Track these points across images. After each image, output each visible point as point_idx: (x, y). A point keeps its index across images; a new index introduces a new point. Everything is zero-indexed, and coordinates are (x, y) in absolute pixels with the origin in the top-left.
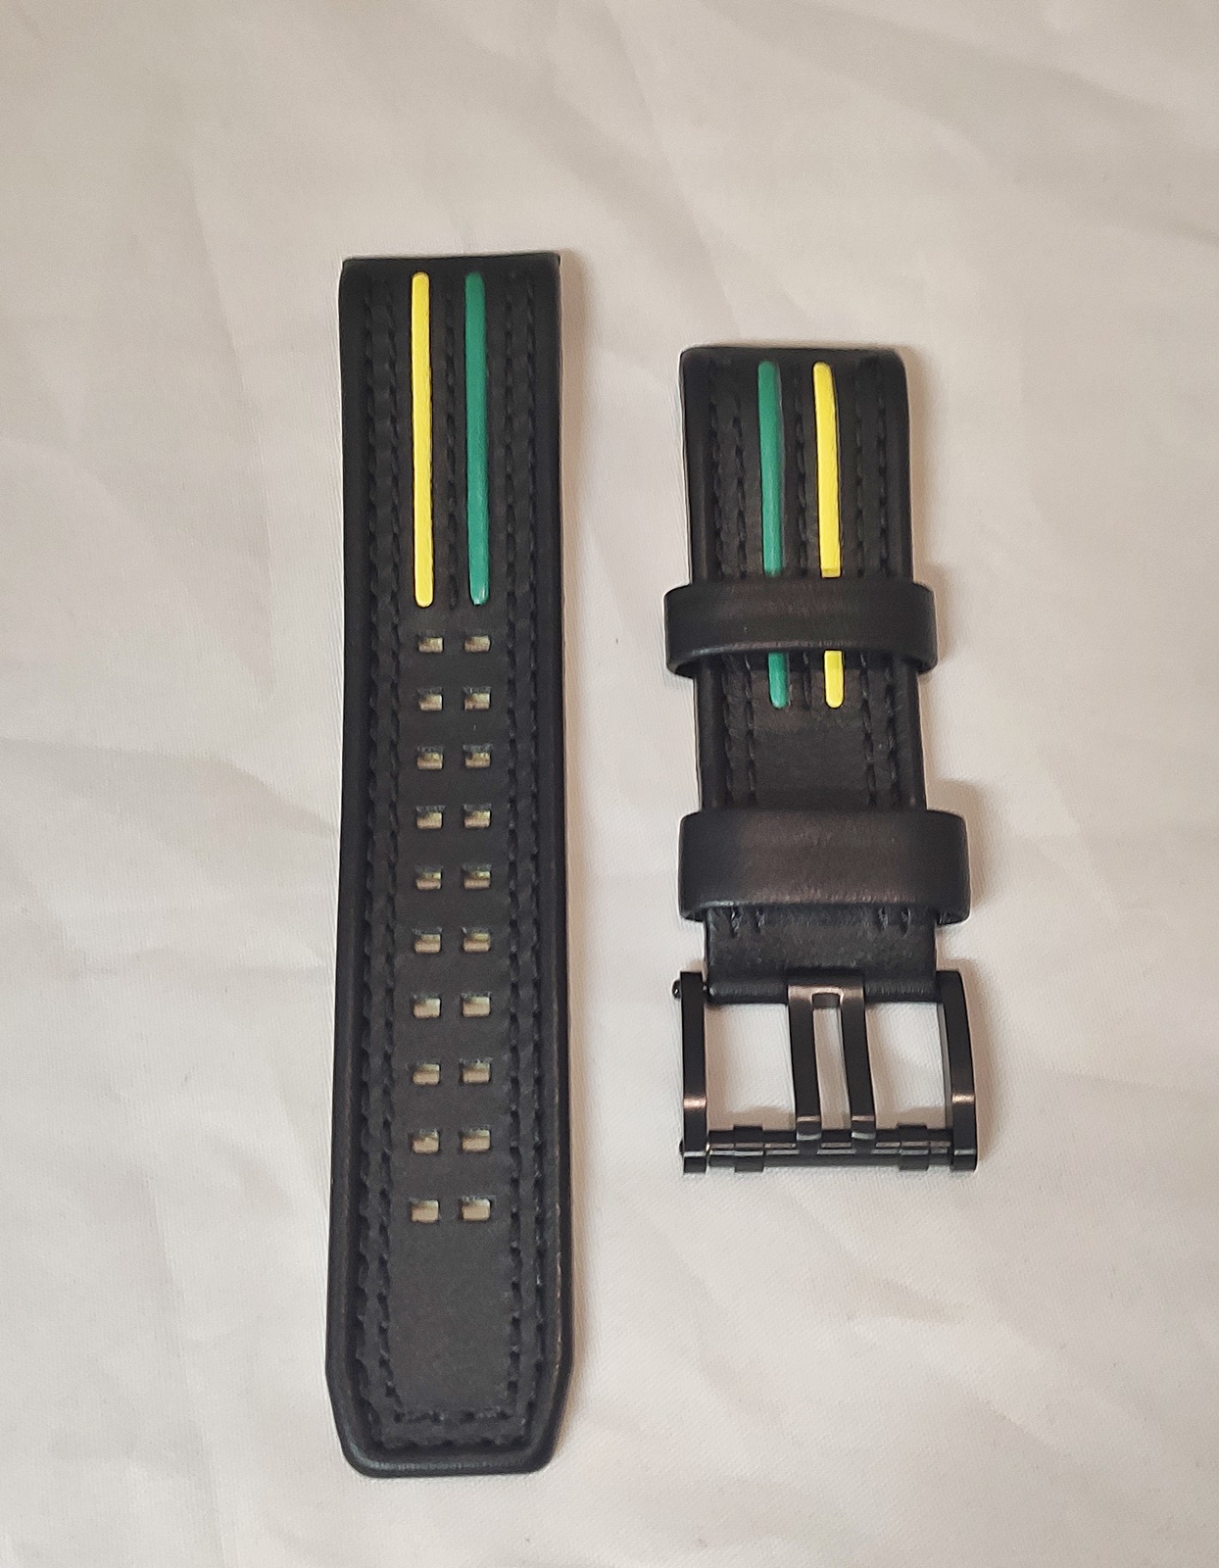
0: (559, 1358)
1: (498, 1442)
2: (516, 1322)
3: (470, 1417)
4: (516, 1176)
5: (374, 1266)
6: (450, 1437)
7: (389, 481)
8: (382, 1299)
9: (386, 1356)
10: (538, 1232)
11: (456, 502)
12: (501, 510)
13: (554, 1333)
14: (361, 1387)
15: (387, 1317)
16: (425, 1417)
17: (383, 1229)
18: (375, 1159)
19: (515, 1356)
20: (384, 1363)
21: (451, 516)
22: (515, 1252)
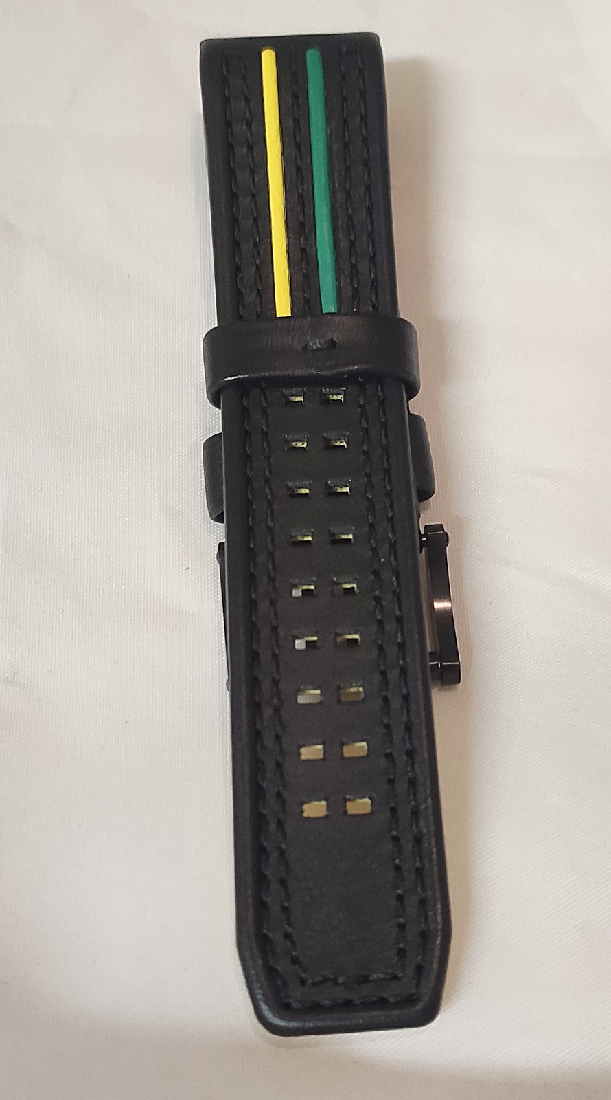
0: (440, 927)
1: (392, 1000)
2: (400, 898)
3: (365, 979)
4: (392, 777)
5: (274, 855)
6: (350, 997)
7: (251, 222)
8: (283, 882)
9: (290, 930)
10: (414, 822)
11: (306, 238)
12: (344, 244)
13: (435, 906)
14: (270, 958)
15: (288, 898)
16: (325, 981)
17: (280, 824)
18: (270, 766)
19: (402, 927)
20: (287, 936)
21: (304, 250)
22: (395, 839)
